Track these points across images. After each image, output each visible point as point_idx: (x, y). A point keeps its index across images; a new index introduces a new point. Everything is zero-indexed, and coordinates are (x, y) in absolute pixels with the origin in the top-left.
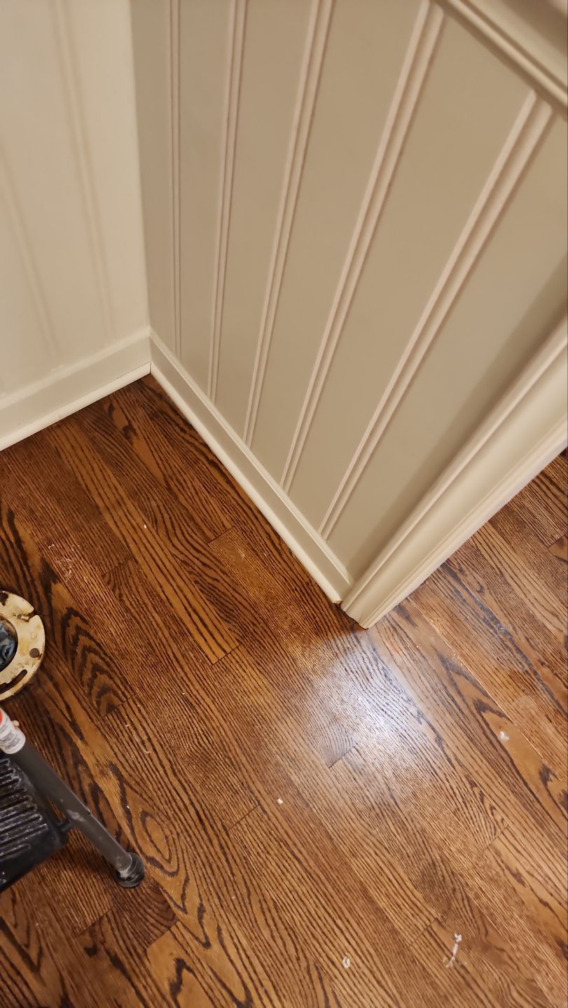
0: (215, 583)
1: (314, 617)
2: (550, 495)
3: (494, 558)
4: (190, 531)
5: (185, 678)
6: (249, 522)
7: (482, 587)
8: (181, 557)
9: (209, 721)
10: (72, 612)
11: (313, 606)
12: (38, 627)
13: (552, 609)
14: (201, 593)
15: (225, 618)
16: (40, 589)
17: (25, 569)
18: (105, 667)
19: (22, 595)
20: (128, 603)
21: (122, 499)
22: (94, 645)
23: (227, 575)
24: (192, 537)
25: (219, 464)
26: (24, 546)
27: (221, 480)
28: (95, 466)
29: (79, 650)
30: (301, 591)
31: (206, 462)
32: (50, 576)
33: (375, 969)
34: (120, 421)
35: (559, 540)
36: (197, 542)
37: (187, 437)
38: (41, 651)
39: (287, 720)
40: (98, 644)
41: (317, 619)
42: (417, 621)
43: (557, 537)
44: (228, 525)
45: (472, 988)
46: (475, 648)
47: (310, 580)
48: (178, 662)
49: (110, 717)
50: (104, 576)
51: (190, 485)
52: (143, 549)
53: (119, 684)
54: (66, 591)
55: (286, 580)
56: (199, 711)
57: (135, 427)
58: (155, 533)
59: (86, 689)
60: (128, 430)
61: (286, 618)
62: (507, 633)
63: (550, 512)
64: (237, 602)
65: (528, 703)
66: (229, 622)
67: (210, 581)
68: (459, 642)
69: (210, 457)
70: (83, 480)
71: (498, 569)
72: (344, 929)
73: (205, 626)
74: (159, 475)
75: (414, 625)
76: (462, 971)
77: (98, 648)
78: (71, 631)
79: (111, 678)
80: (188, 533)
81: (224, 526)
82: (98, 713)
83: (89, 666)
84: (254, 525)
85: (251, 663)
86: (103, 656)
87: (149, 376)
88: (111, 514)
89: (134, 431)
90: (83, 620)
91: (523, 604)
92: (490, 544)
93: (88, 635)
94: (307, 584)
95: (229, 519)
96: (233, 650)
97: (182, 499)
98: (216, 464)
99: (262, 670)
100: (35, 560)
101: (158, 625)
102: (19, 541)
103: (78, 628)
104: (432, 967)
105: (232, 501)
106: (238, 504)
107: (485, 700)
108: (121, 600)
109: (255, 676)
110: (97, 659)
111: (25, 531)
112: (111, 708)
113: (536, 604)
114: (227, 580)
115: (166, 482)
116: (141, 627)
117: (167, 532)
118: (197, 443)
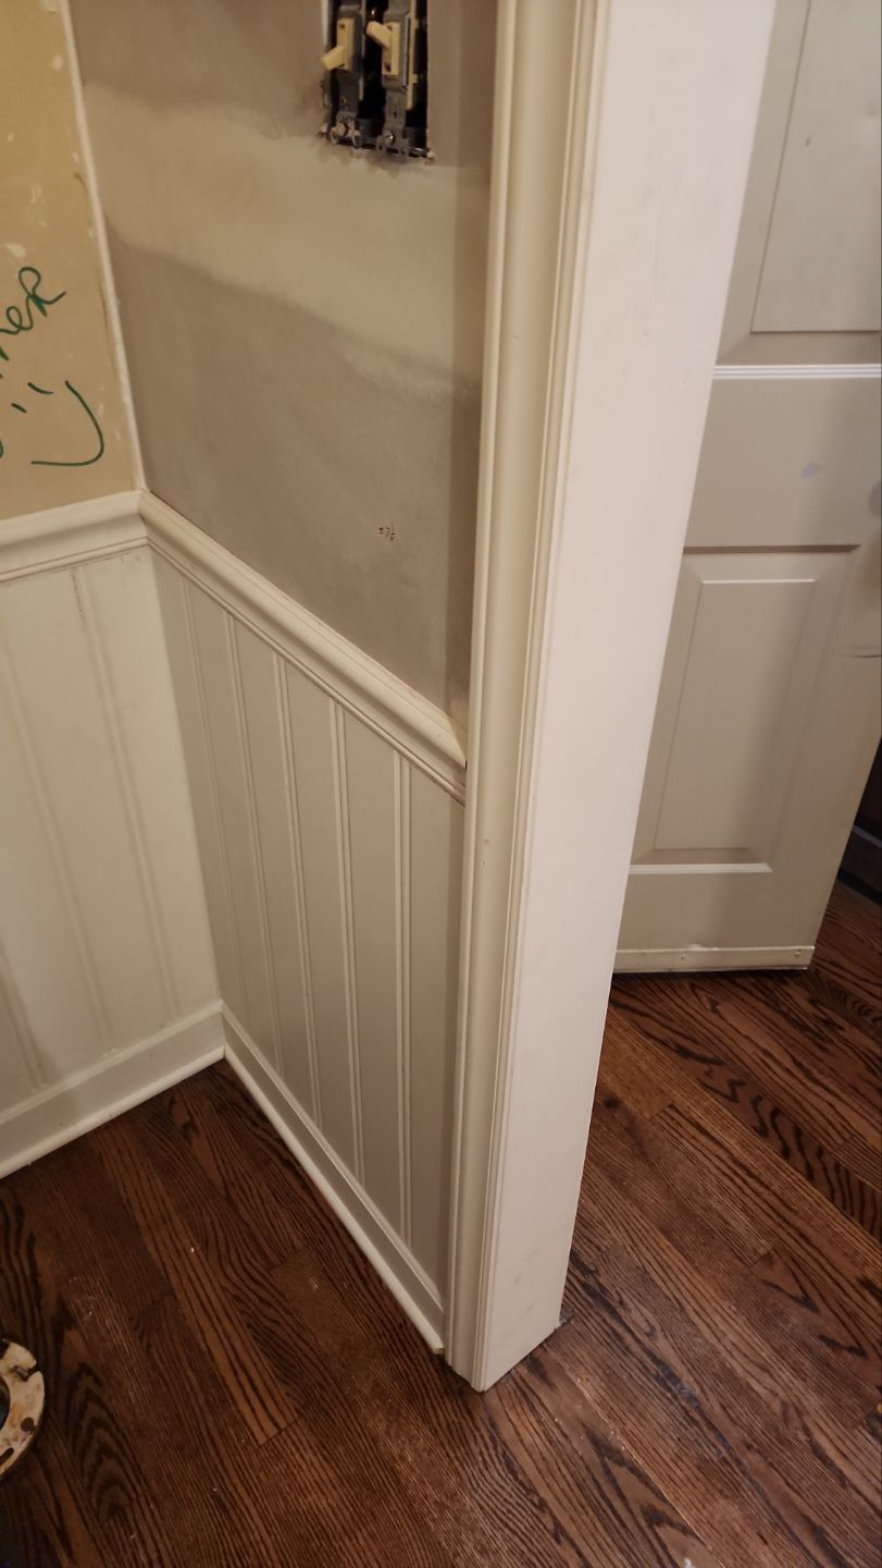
0: (274, 1327)
1: (408, 1376)
2: (748, 1191)
3: (670, 1284)
4: (248, 1254)
5: (220, 1468)
6: (327, 1239)
7: (652, 1328)
8: (233, 1290)
9: (246, 1533)
10: (84, 1369)
11: (406, 1359)
12: (38, 1387)
13: (763, 1362)
14: (254, 1343)
15: (282, 1376)
16: (50, 1338)
17: (36, 1310)
18: (115, 1449)
19: (27, 1346)
20: (156, 1356)
21: (169, 1215)
22: (104, 1415)
23: (291, 1314)
24: (250, 1263)
25: (296, 1164)
26: (40, 1280)
27: (296, 1185)
28: (143, 1174)
29: (85, 1424)
30: (391, 1337)
31: (278, 1162)
32: (65, 1319)
34: (180, 1117)
35: (765, 1256)
36: (256, 1269)
37: (260, 1132)
38: (36, 1423)
39: (359, 1534)
40: (111, 1416)
41: (412, 1378)
42: (556, 1380)
43: (762, 1251)
44: (298, 1244)
46: (644, 1423)
47: (405, 1322)
48: (213, 1442)
49: (112, 1523)
50: (131, 1319)
51: (255, 1192)
52: (185, 1281)
53: (130, 1472)
54: (81, 1340)
55: (371, 1321)
56: (234, 1517)
57: (197, 1122)
58: (204, 1259)
59: (86, 1479)
60: (189, 1126)
61: (367, 1377)
62: (691, 1398)
63: (748, 1216)
64: (300, 1355)
65: (728, 1511)
66: (287, 1384)
67: (268, 1324)
68: (620, 1413)
69: (285, 1155)
70: (126, 1191)
71: (677, 1299)
73: (255, 1389)
74: (219, 1182)
75: (551, 1386)
77: (109, 1421)
78: (79, 1396)
79: (121, 1464)
80: (246, 1258)
81: (293, 1246)
82: (97, 1516)
83: (95, 1446)
84: (333, 1243)
85: (312, 1443)
86: (114, 1431)
87: (224, 1062)
88: (152, 1233)
89: (195, 1128)
90: (97, 1380)
91: (715, 1352)
92: (663, 1264)
93: (99, 1401)
94: (401, 1326)
95: (301, 1236)
96: (290, 1425)
97: (243, 1211)
98: (292, 1164)
99: (328, 1457)
100: (50, 1301)
101: (192, 1388)
102: (35, 1274)
103: (88, 1391)
105: (308, 1211)
106: (315, 1216)
107: (660, 1506)
108: (148, 1352)
109: (317, 1465)
110: (107, 1438)
111: (44, 1262)
112: (116, 1509)
113: (735, 1353)
114: (291, 1322)
115: (226, 1190)
116: (169, 1390)
117: (219, 1258)
118: (270, 1139)
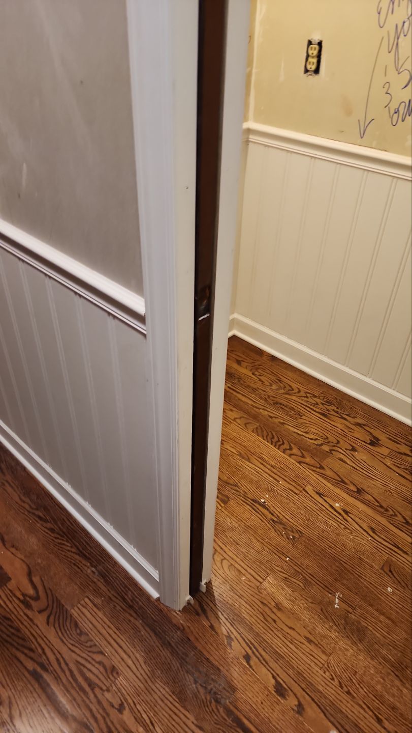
33: (375, 589)
45: (324, 585)
72: (397, 604)
76: (330, 592)
104: (347, 592)
